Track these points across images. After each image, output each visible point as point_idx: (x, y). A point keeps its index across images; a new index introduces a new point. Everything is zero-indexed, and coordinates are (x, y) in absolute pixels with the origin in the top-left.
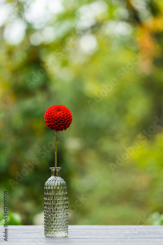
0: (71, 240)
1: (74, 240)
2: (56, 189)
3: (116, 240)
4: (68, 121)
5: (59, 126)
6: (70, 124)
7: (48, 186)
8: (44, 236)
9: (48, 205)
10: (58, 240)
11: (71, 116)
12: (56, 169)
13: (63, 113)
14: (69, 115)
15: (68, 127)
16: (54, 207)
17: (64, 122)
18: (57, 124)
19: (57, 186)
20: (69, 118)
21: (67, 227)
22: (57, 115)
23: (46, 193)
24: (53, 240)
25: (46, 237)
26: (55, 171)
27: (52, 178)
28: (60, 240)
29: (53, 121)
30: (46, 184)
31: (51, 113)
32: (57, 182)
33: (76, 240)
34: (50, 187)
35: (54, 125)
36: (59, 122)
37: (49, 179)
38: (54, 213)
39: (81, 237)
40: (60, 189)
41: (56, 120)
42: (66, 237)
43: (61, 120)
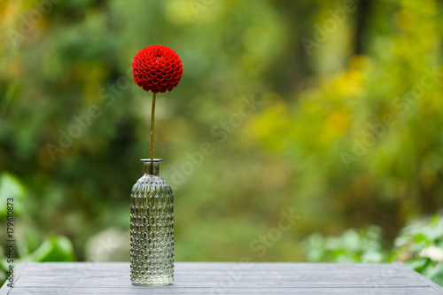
0: (180, 290)
1: (186, 290)
2: (153, 198)
3: (262, 290)
4: (176, 75)
5: (159, 84)
6: (178, 80)
7: (138, 193)
8: (131, 283)
9: (137, 227)
10: (156, 291)
11: (181, 66)
12: (152, 162)
13: (167, 59)
14: (178, 63)
15: (175, 85)
16: (149, 230)
17: (168, 77)
18: (155, 80)
19: (155, 192)
20: (177, 69)
21: (173, 266)
22: (156, 64)
23: (134, 204)
24: (148, 291)
25: (134, 284)
26: (152, 166)
27: (145, 177)
28: (161, 290)
29: (148, 75)
30: (134, 189)
31: (144, 61)
32: (154, 185)
33: (190, 290)
34: (143, 193)
35: (150, 82)
36: (159, 77)
37: (140, 180)
38: (150, 242)
39: (198, 284)
40: (159, 197)
41: (153, 74)
42: (170, 284)
43: (164, 74)
